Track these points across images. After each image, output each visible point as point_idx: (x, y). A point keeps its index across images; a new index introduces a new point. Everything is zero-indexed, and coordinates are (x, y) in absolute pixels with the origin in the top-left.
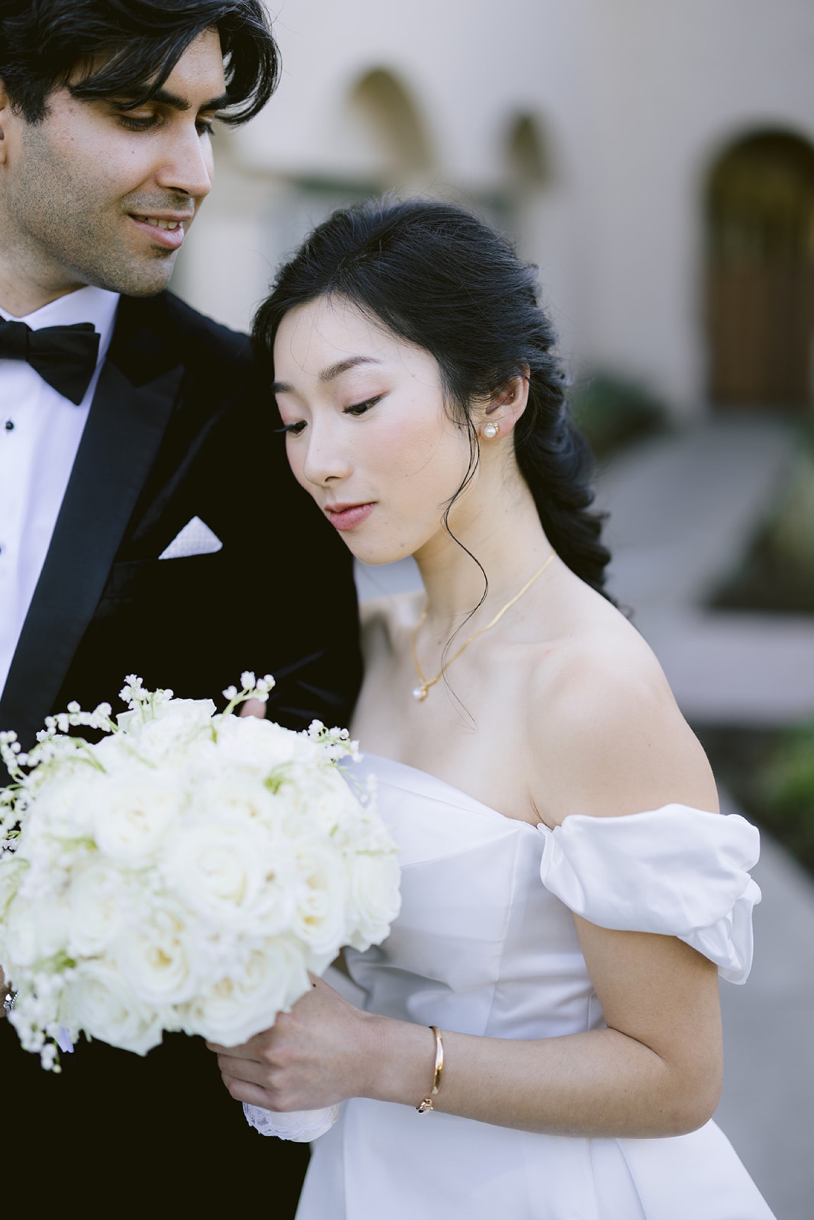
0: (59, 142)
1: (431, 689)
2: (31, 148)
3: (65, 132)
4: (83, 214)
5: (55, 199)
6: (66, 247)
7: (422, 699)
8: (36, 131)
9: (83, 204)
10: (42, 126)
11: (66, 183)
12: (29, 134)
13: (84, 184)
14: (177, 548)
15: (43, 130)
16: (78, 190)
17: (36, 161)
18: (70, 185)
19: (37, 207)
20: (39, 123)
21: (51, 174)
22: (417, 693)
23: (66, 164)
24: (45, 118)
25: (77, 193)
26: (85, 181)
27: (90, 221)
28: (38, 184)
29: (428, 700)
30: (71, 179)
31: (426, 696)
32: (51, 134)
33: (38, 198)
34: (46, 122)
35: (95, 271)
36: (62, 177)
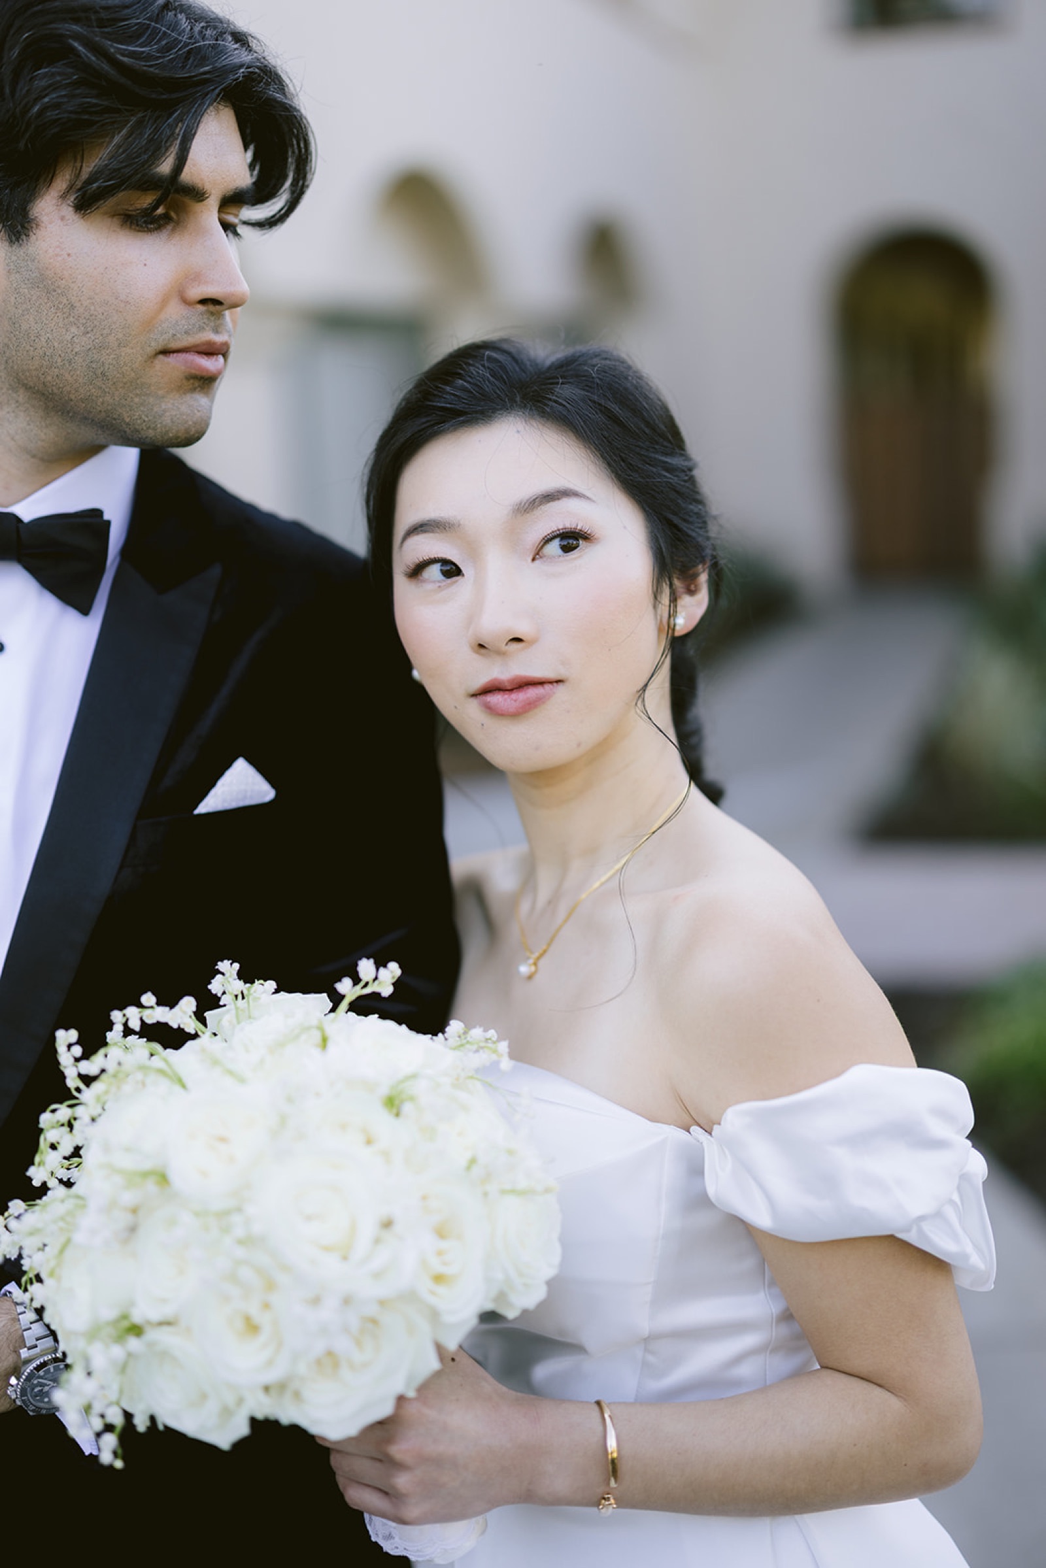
0: (52, 260)
1: (541, 963)
2: (17, 276)
3: (58, 247)
4: (94, 351)
5: (55, 335)
6: (73, 397)
7: (530, 977)
8: (21, 252)
9: (93, 338)
10: (29, 244)
11: (68, 314)
12: (14, 258)
13: (92, 312)
14: (218, 799)
15: (30, 248)
16: (84, 321)
17: (26, 291)
18: (72, 315)
19: (32, 349)
20: (25, 241)
21: (46, 303)
22: (524, 969)
23: (64, 288)
24: (31, 234)
25: (83, 324)
26: (92, 308)
27: (102, 360)
28: (31, 319)
29: (537, 978)
30: (73, 307)
31: (536, 972)
32: (41, 252)
33: (33, 338)
34: (33, 238)
35: (114, 422)
36: (61, 307)
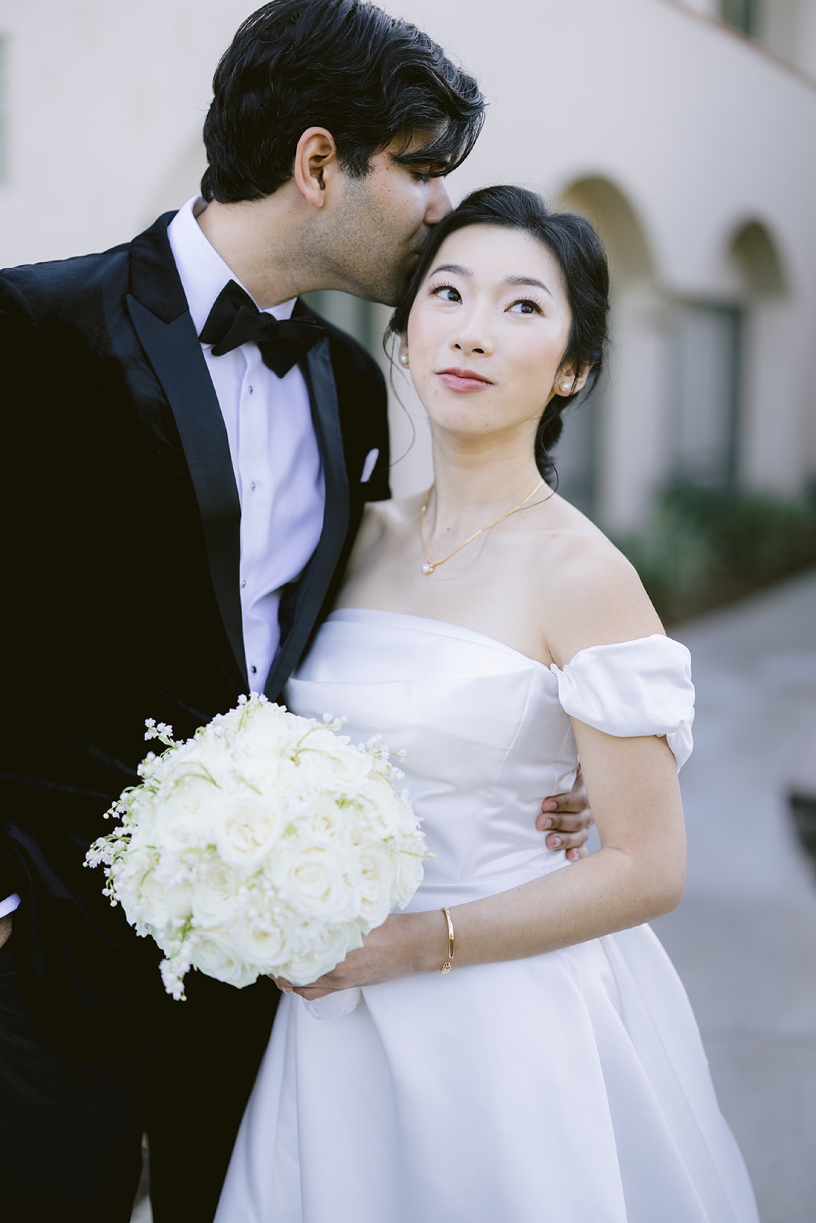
0: (378, 192)
1: (437, 568)
2: (352, 197)
3: (383, 185)
4: (385, 246)
5: (366, 234)
8: (358, 184)
9: (387, 238)
10: (365, 180)
11: (378, 223)
12: (352, 186)
13: (392, 224)
15: (365, 183)
16: (386, 229)
17: (355, 206)
18: (381, 224)
19: (348, 240)
20: (362, 178)
21: (366, 216)
23: (381, 209)
24: (368, 175)
25: (385, 230)
26: (393, 222)
27: (388, 251)
28: (354, 223)
30: (383, 220)
32: (372, 186)
33: (351, 234)
34: (368, 177)
36: (375, 219)
